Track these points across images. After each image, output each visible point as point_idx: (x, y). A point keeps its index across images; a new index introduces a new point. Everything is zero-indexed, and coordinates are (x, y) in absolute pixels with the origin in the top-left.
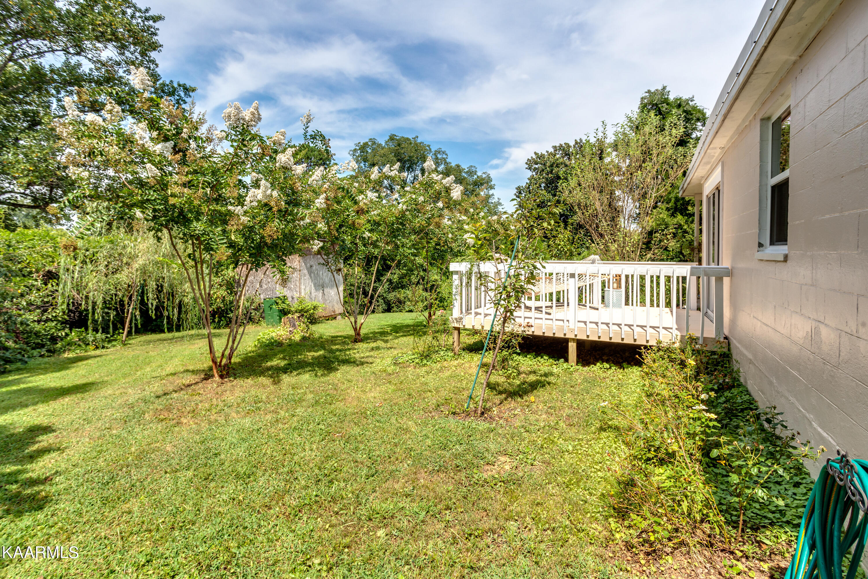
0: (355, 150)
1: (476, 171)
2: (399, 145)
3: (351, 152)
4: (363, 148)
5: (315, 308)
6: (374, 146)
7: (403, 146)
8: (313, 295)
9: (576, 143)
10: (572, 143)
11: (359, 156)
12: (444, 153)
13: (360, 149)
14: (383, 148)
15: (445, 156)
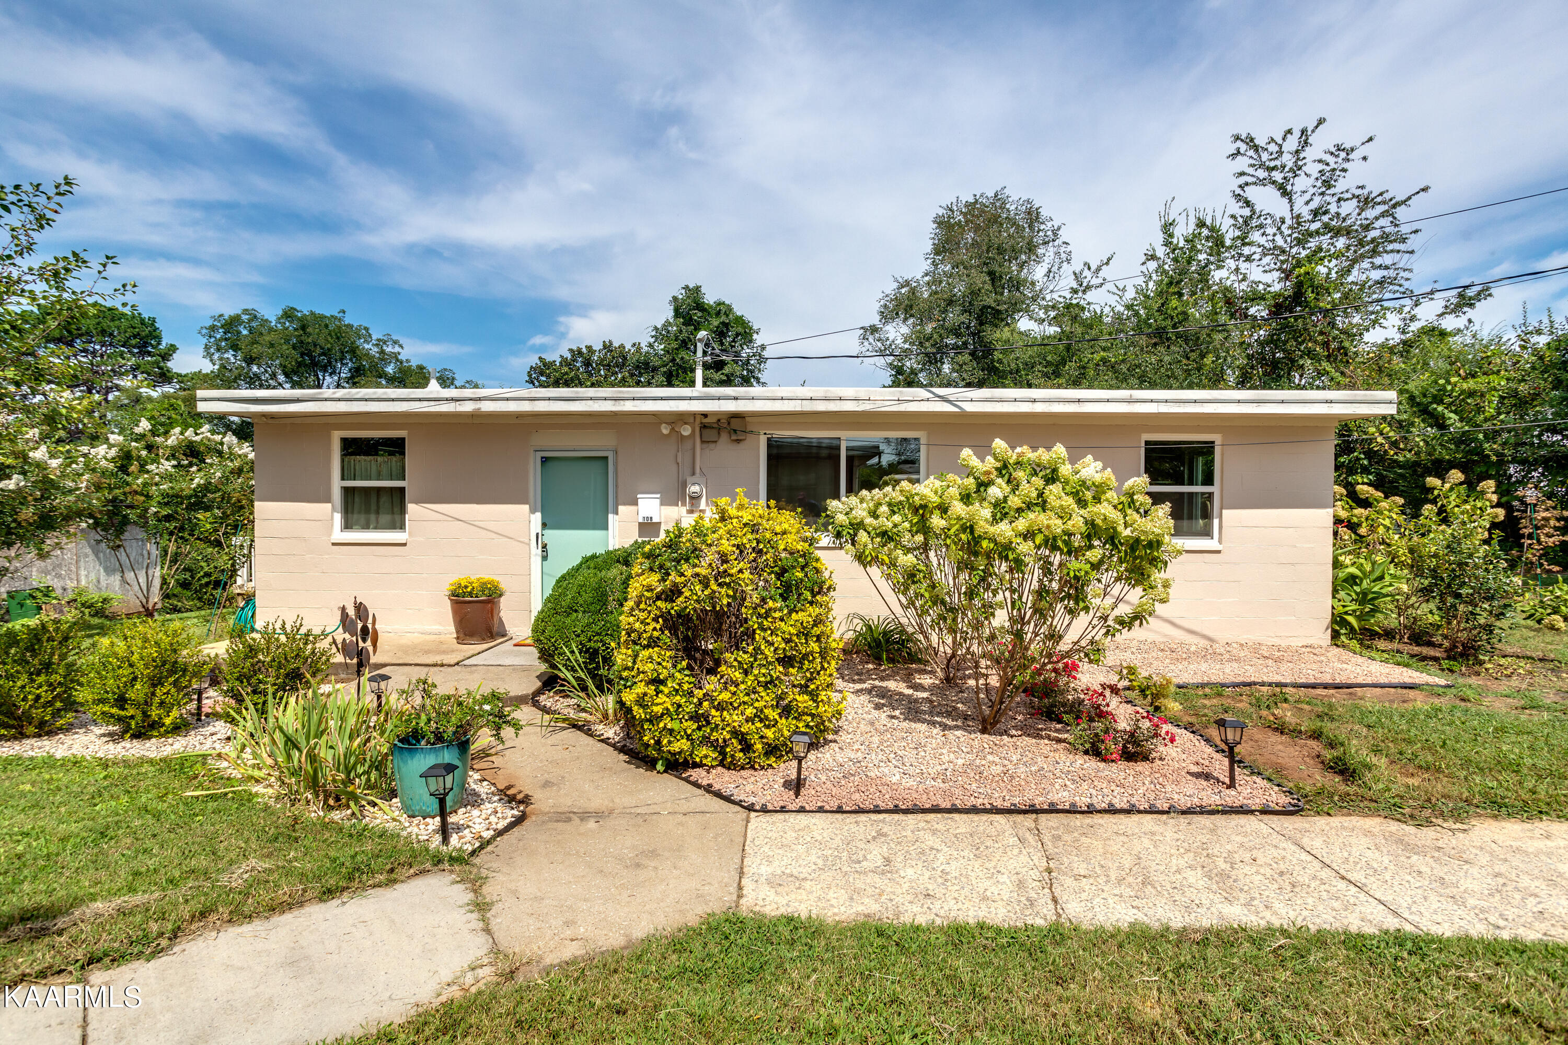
0: (213, 328)
1: (453, 379)
2: (303, 328)
3: (204, 331)
4: (231, 324)
5: (105, 601)
6: (254, 324)
7: (309, 330)
8: (103, 584)
9: (605, 347)
10: (598, 346)
11: (221, 340)
12: (395, 342)
13: (222, 326)
14: (271, 330)
15: (397, 349)
